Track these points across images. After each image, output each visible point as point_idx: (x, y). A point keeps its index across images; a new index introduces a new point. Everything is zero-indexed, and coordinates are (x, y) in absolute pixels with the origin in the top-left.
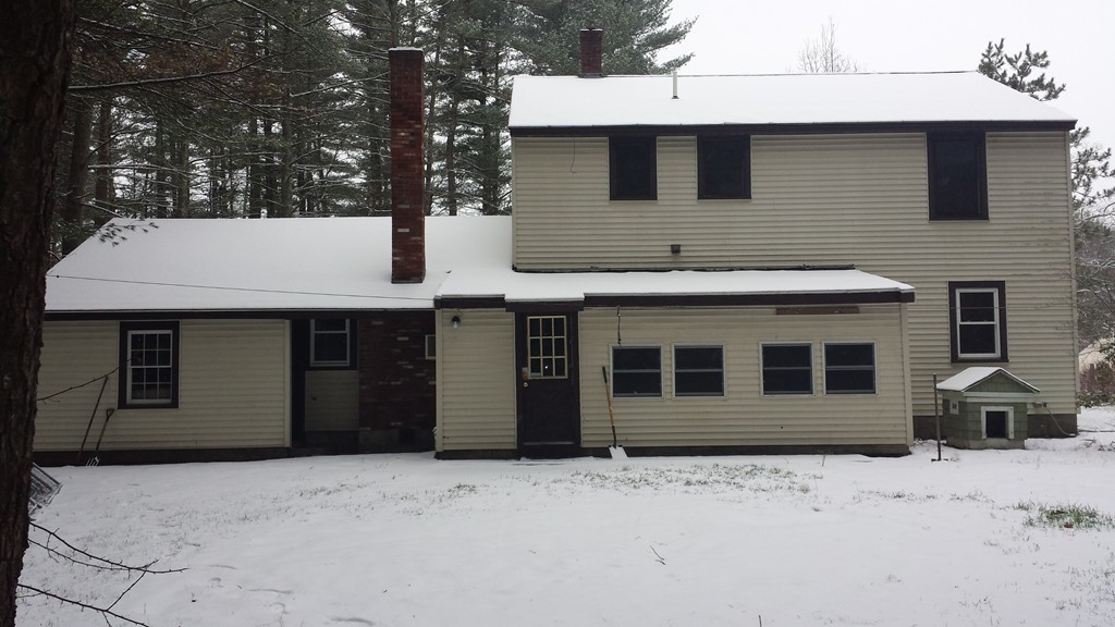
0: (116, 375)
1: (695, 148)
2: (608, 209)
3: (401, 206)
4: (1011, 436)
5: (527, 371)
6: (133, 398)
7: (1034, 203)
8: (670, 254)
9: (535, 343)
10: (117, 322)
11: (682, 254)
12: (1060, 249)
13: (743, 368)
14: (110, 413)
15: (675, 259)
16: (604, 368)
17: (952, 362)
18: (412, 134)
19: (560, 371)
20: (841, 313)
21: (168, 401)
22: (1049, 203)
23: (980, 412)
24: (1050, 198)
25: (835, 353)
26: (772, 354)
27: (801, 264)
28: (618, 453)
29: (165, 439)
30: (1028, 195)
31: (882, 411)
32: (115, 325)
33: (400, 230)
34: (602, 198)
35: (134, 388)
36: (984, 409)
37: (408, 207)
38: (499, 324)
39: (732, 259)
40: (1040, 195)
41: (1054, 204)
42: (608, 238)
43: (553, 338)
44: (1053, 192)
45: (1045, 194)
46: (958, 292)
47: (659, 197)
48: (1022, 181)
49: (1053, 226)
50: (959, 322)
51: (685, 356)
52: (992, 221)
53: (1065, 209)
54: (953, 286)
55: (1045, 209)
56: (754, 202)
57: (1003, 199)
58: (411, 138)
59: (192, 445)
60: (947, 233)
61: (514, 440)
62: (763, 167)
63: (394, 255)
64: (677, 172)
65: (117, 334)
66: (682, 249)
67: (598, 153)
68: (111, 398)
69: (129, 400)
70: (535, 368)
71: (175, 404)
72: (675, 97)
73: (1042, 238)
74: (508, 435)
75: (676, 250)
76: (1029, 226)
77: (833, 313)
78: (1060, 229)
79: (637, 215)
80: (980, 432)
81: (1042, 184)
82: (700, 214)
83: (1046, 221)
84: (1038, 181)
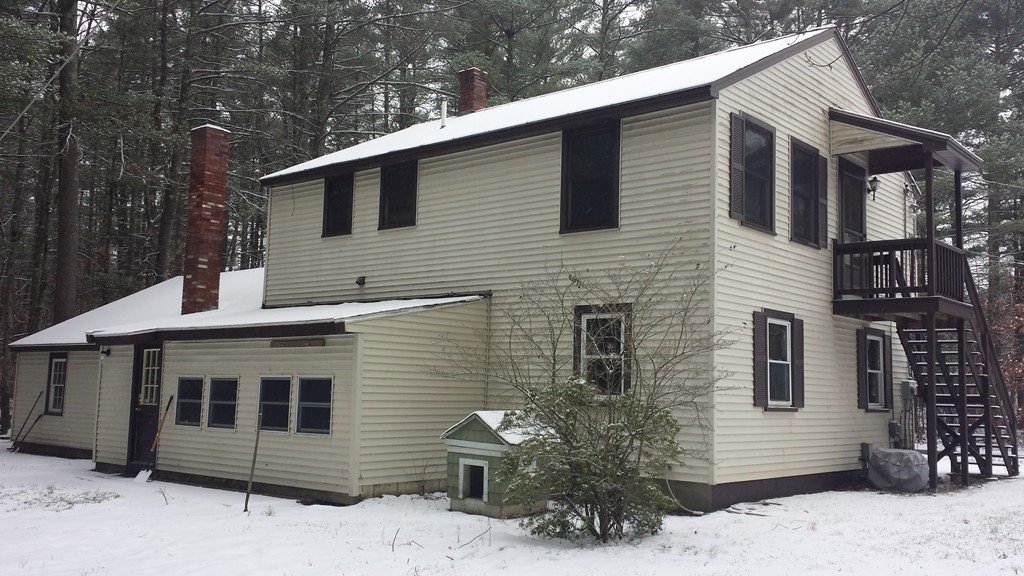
0: (44, 395)
1: (379, 179)
2: (322, 246)
4: (486, 497)
5: (140, 395)
6: (52, 407)
7: (670, 201)
9: (148, 372)
10: (48, 353)
11: (366, 286)
14: (39, 416)
15: (361, 291)
18: (198, 196)
20: (310, 345)
21: (60, 410)
22: (688, 199)
23: (457, 465)
24: (690, 191)
25: (307, 388)
27: (450, 292)
29: (57, 438)
30: (664, 191)
31: (333, 454)
33: (187, 277)
34: (318, 236)
35: (55, 400)
36: (463, 462)
37: (192, 256)
38: (127, 356)
40: (677, 189)
41: (695, 198)
45: (683, 187)
47: (353, 231)
48: (658, 174)
49: (690, 228)
50: (583, 355)
52: (622, 229)
54: (579, 311)
55: (682, 207)
56: (418, 228)
57: (635, 199)
58: (198, 199)
59: (66, 444)
61: (125, 457)
62: (429, 190)
63: (183, 297)
64: (367, 204)
65: (48, 362)
66: (366, 280)
67: (318, 194)
69: (50, 409)
70: (145, 397)
73: (678, 245)
74: (123, 454)
75: (361, 281)
76: (663, 231)
77: (306, 346)
78: (699, 231)
79: (338, 250)
80: (456, 489)
81: (682, 173)
82: (380, 245)
83: (683, 222)
84: (677, 171)
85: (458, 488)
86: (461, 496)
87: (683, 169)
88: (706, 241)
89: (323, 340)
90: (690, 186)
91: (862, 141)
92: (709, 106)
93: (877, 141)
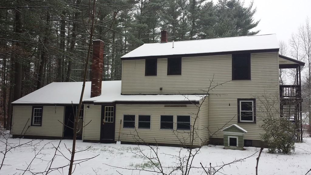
0: (31, 118)
1: (167, 62)
2: (145, 78)
3: (93, 78)
4: (237, 146)
5: (104, 120)
6: (34, 124)
7: (266, 74)
8: (160, 90)
9: (107, 113)
11: (163, 90)
12: (275, 89)
13: (155, 122)
14: (29, 127)
15: (161, 91)
16: (121, 120)
17: (238, 123)
18: (97, 61)
19: (112, 121)
20: (181, 107)
21: (40, 125)
22: (271, 74)
23: (227, 138)
24: (272, 73)
25: (180, 118)
26: (163, 118)
27: (194, 93)
28: (119, 143)
29: (39, 133)
30: (264, 72)
32: (31, 107)
33: (93, 84)
34: (143, 75)
35: (35, 121)
36: (229, 137)
37: (95, 79)
38: (98, 108)
39: (176, 91)
40: (268, 72)
42: (144, 86)
43: (111, 112)
44: (273, 71)
45: (270, 72)
46: (240, 102)
47: (157, 75)
48: (262, 68)
49: (272, 81)
50: (241, 111)
51: (141, 118)
52: (252, 80)
53: (277, 76)
54: (239, 100)
55: (269, 76)
56: (182, 76)
57: (256, 73)
58: (97, 62)
59: (44, 135)
60: (238, 84)
61: (99, 138)
62: (185, 66)
63: (91, 91)
64: (162, 68)
65: (32, 109)
66: (163, 89)
67: (143, 64)
68: (29, 124)
69: (33, 124)
70: (106, 120)
71: (41, 126)
72: (173, 47)
73: (269, 85)
74: (98, 137)
75: (161, 89)
76: (264, 82)
77: (179, 107)
78: (275, 82)
79: (152, 80)
80: (227, 144)
81: (269, 68)
82: (168, 79)
83: (270, 80)
84: (268, 67)
85: (228, 144)
86: (229, 145)
87: (270, 67)
88: (277, 85)
89: (186, 105)
90: (272, 72)
91: (284, 62)
92: (277, 53)
93: (288, 62)
